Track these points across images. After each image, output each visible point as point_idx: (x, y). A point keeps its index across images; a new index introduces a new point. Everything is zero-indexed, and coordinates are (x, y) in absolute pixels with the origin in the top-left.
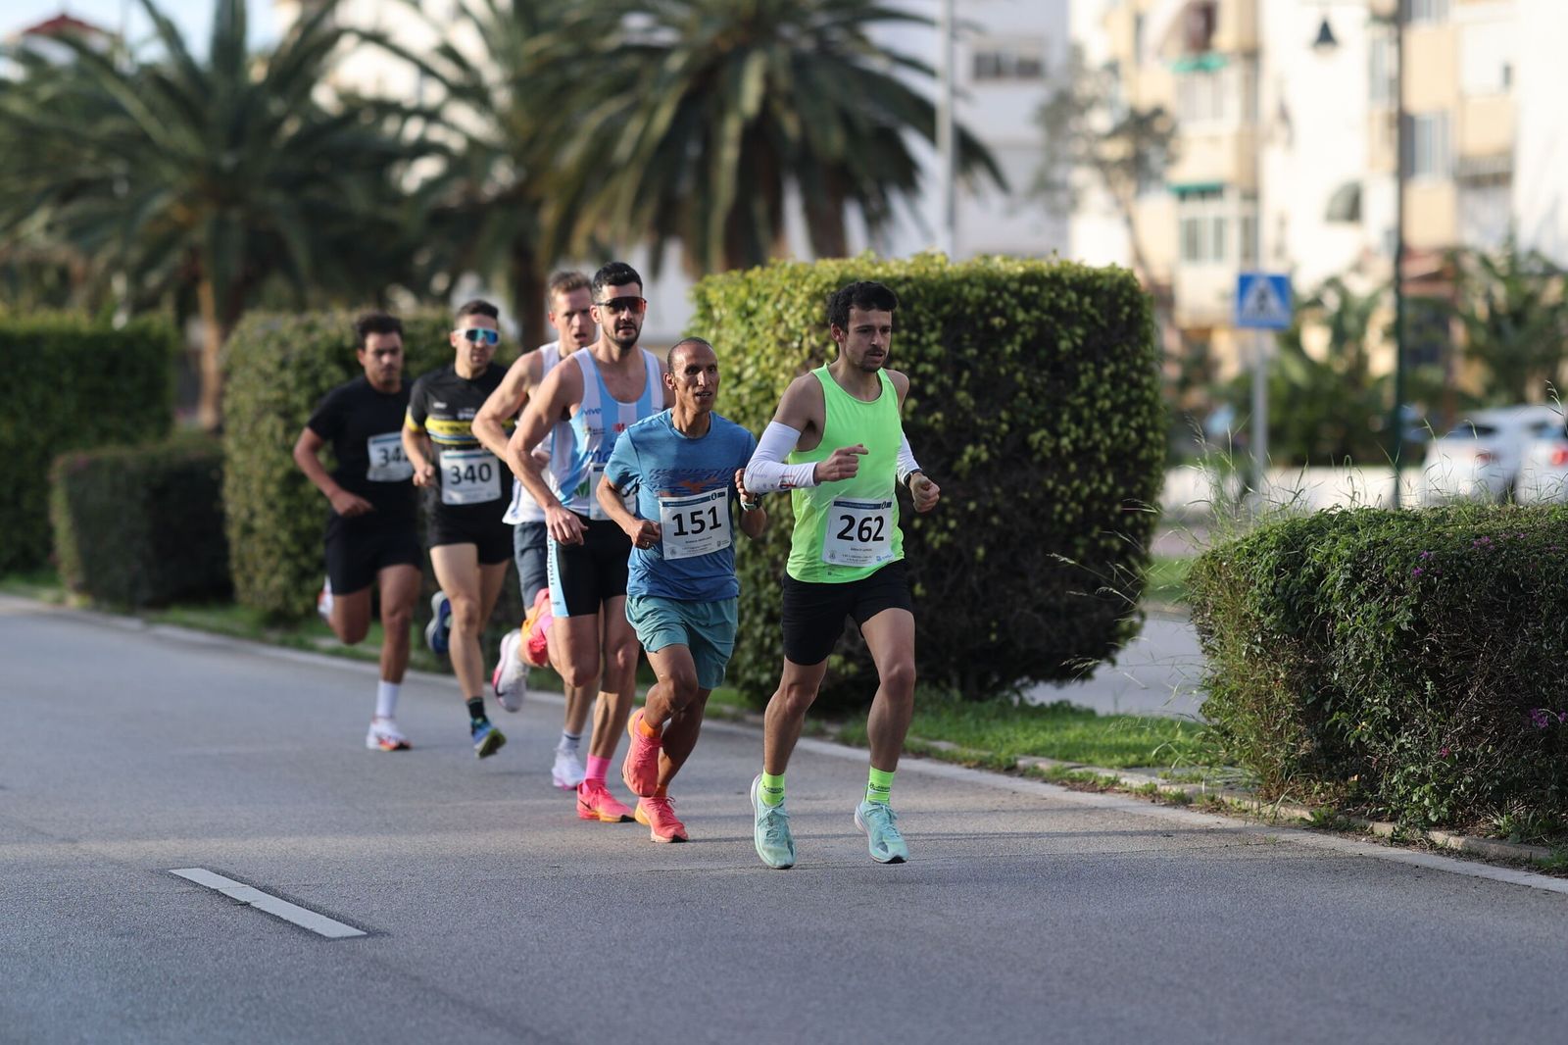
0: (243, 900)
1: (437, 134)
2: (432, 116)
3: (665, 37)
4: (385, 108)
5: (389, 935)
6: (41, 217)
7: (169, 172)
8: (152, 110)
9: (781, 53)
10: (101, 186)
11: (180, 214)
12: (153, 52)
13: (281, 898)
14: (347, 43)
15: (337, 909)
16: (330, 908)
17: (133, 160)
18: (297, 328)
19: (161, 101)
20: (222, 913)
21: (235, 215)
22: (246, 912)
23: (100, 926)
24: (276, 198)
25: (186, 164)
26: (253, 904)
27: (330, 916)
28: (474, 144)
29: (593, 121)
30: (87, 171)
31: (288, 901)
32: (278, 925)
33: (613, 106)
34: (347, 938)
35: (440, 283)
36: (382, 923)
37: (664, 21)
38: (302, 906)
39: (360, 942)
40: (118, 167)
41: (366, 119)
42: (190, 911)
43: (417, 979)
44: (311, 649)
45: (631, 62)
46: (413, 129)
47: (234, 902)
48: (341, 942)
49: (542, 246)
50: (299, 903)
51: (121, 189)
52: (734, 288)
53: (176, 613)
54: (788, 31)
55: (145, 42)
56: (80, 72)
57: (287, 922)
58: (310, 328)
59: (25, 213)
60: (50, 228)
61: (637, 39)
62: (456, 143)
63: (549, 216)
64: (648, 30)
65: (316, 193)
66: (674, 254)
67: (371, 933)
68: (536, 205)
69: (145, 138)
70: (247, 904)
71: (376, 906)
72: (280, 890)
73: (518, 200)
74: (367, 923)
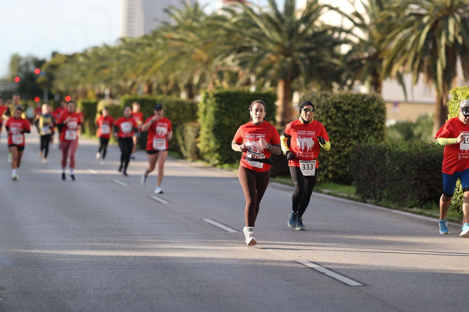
0: (322, 271)
1: (350, 37)
2: (349, 32)
3: (423, 11)
4: (334, 29)
5: (370, 286)
6: (232, 57)
7: (270, 46)
8: (266, 27)
9: (458, 18)
10: (250, 49)
11: (273, 58)
12: (268, 10)
13: (333, 272)
14: (325, 9)
15: (352, 277)
16: (349, 276)
17: (260, 41)
18: (321, 96)
19: (269, 24)
20: (317, 276)
21: (289, 60)
22: (324, 276)
23: (280, 277)
24: (302, 55)
25: (276, 43)
26: (325, 273)
27: (350, 278)
28: (361, 40)
29: (400, 36)
30: (246, 45)
31: (335, 273)
32: (335, 280)
33: (406, 32)
34: (357, 286)
35: (349, 82)
36: (366, 282)
37: (423, 7)
38: (340, 275)
39: (362, 288)
40: (255, 43)
41: (330, 32)
42: (307, 274)
43: (382, 301)
44: (321, 192)
45: (413, 18)
46: (343, 35)
47: (319, 272)
48: (356, 287)
49: (382, 73)
50: (339, 274)
51: (255, 49)
52: (465, 91)
53: (278, 179)
54: (461, 11)
55: (265, 7)
56: (245, 14)
57: (337, 280)
58: (326, 96)
59: (227, 55)
60: (233, 60)
61: (415, 12)
62: (356, 40)
63: (385, 63)
64: (419, 9)
65: (313, 53)
66: (422, 76)
67: (364, 285)
68: (381, 60)
69: (264, 35)
70: (323, 273)
71: (363, 276)
72: (332, 269)
73: (375, 59)
74: (362, 281)
